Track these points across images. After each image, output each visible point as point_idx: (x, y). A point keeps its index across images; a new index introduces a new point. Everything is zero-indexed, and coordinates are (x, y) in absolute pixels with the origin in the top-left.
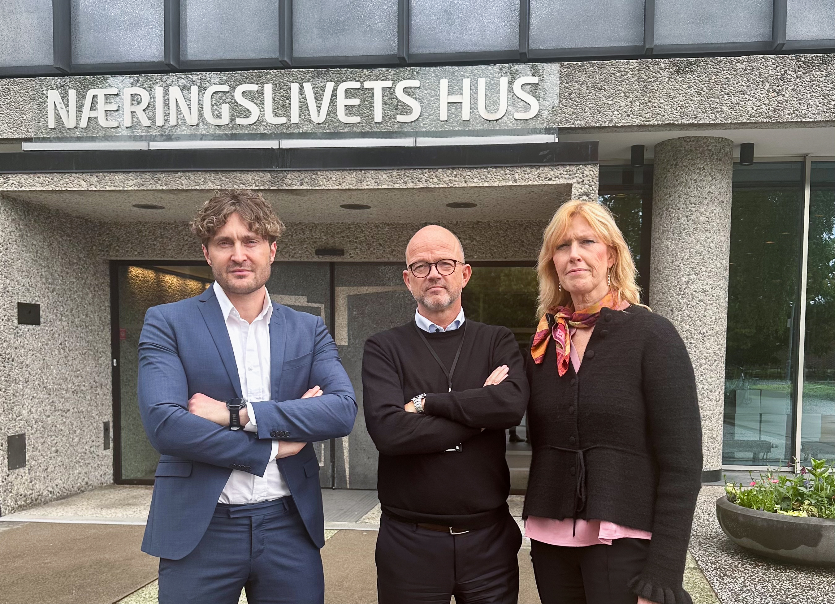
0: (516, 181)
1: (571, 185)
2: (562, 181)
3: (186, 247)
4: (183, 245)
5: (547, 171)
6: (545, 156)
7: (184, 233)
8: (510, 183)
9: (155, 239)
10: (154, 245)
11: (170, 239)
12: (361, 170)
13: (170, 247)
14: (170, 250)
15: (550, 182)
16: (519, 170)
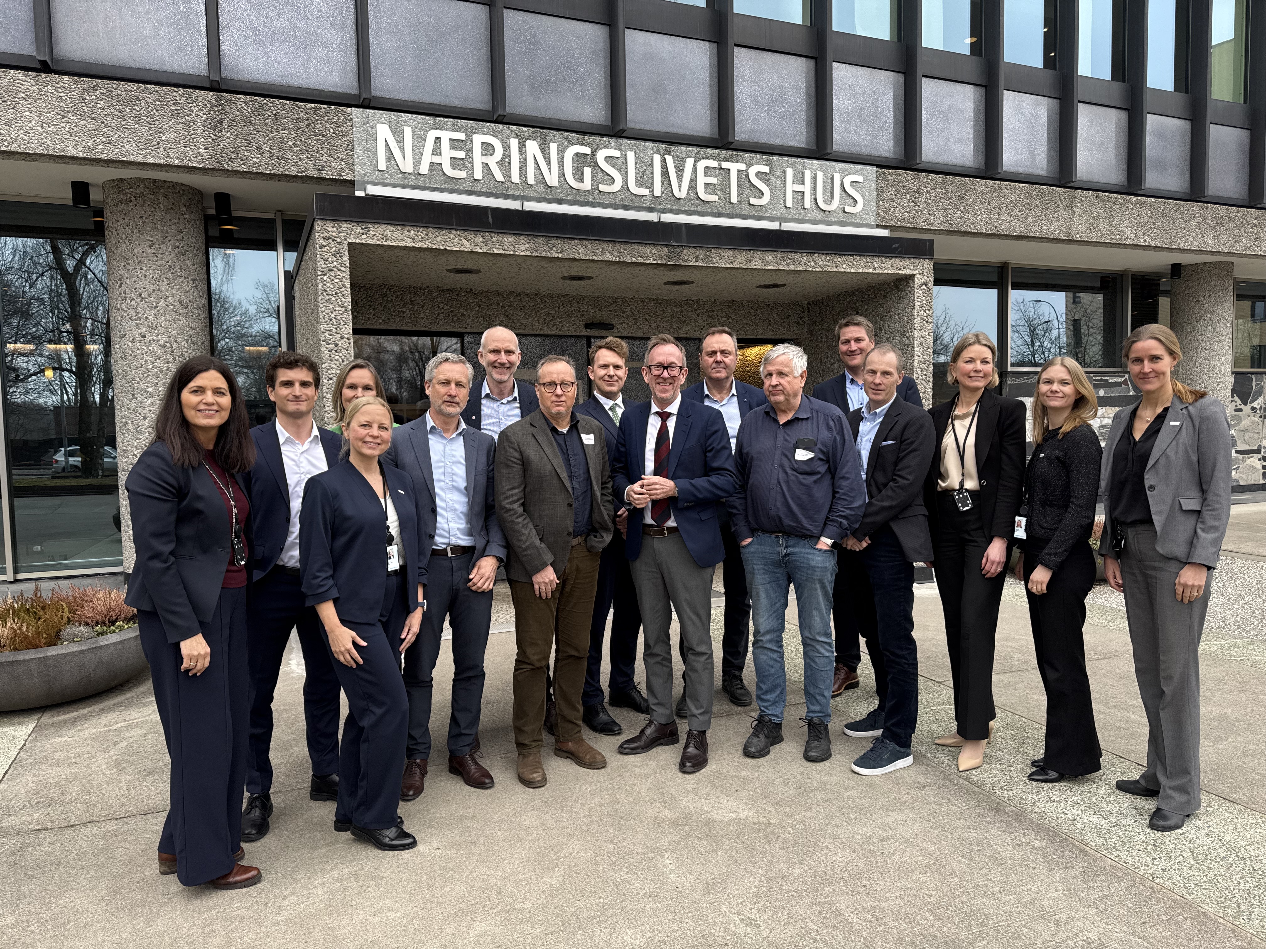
0: (875, 269)
1: (914, 275)
2: (908, 272)
3: (442, 316)
4: (438, 314)
5: (897, 262)
6: (896, 249)
7: (439, 299)
8: (871, 271)
9: (404, 306)
10: (404, 312)
11: (423, 306)
12: (750, 250)
13: (422, 316)
14: (422, 318)
15: (900, 272)
16: (876, 259)
